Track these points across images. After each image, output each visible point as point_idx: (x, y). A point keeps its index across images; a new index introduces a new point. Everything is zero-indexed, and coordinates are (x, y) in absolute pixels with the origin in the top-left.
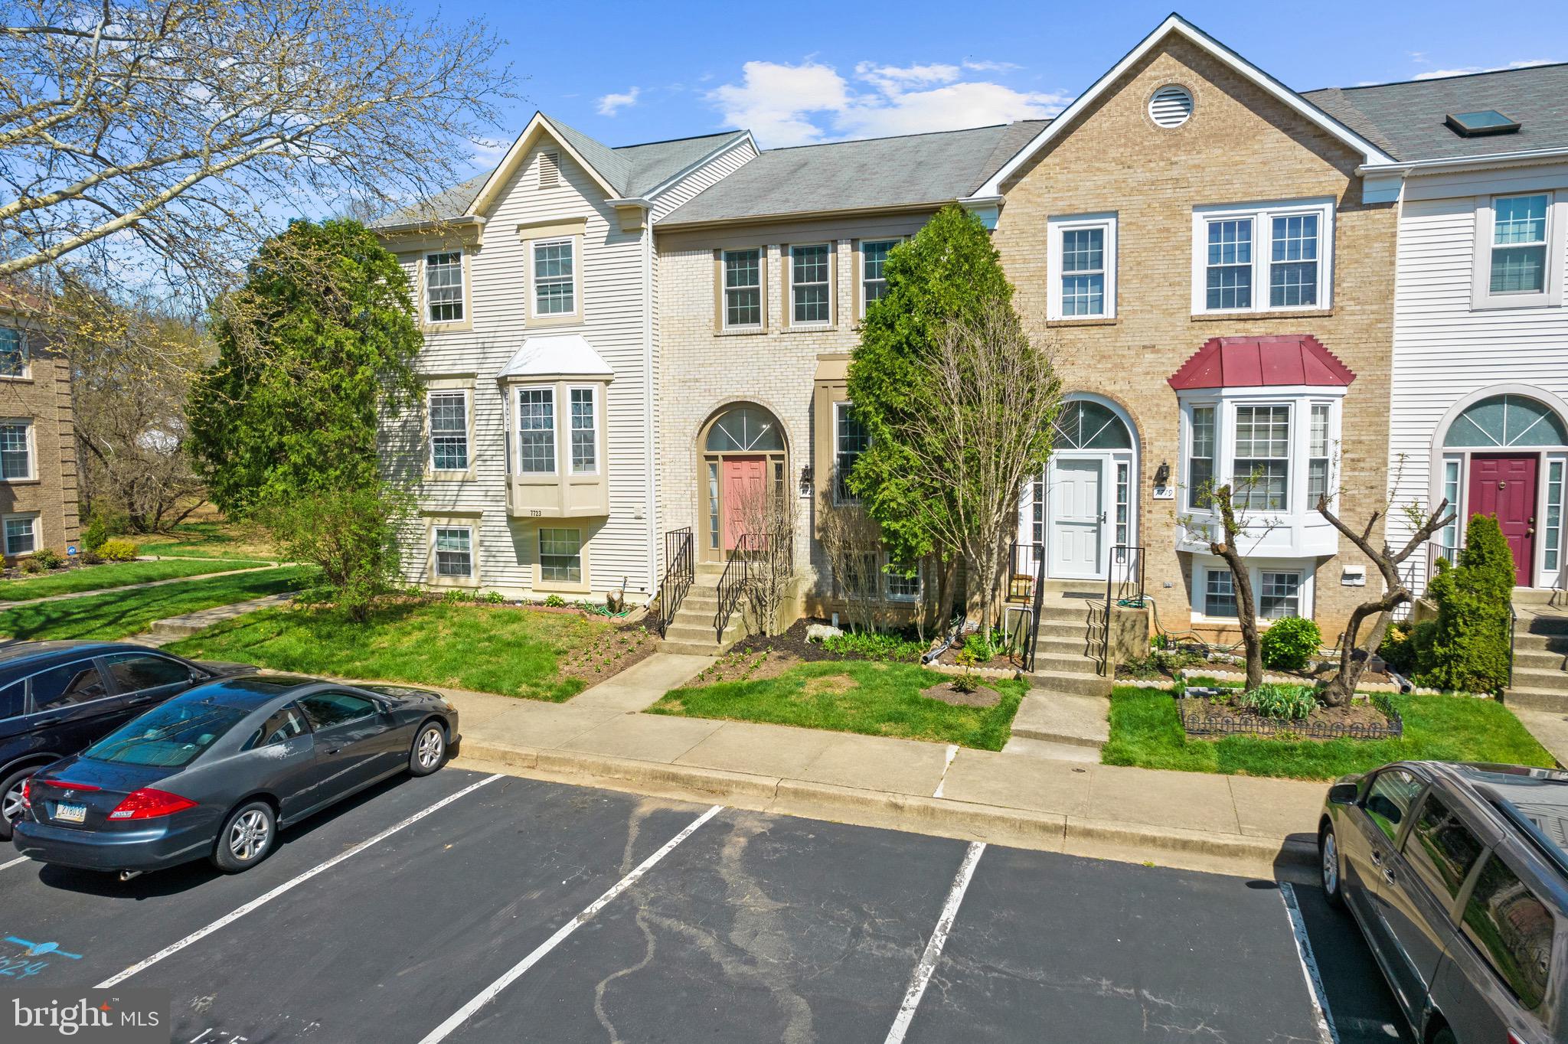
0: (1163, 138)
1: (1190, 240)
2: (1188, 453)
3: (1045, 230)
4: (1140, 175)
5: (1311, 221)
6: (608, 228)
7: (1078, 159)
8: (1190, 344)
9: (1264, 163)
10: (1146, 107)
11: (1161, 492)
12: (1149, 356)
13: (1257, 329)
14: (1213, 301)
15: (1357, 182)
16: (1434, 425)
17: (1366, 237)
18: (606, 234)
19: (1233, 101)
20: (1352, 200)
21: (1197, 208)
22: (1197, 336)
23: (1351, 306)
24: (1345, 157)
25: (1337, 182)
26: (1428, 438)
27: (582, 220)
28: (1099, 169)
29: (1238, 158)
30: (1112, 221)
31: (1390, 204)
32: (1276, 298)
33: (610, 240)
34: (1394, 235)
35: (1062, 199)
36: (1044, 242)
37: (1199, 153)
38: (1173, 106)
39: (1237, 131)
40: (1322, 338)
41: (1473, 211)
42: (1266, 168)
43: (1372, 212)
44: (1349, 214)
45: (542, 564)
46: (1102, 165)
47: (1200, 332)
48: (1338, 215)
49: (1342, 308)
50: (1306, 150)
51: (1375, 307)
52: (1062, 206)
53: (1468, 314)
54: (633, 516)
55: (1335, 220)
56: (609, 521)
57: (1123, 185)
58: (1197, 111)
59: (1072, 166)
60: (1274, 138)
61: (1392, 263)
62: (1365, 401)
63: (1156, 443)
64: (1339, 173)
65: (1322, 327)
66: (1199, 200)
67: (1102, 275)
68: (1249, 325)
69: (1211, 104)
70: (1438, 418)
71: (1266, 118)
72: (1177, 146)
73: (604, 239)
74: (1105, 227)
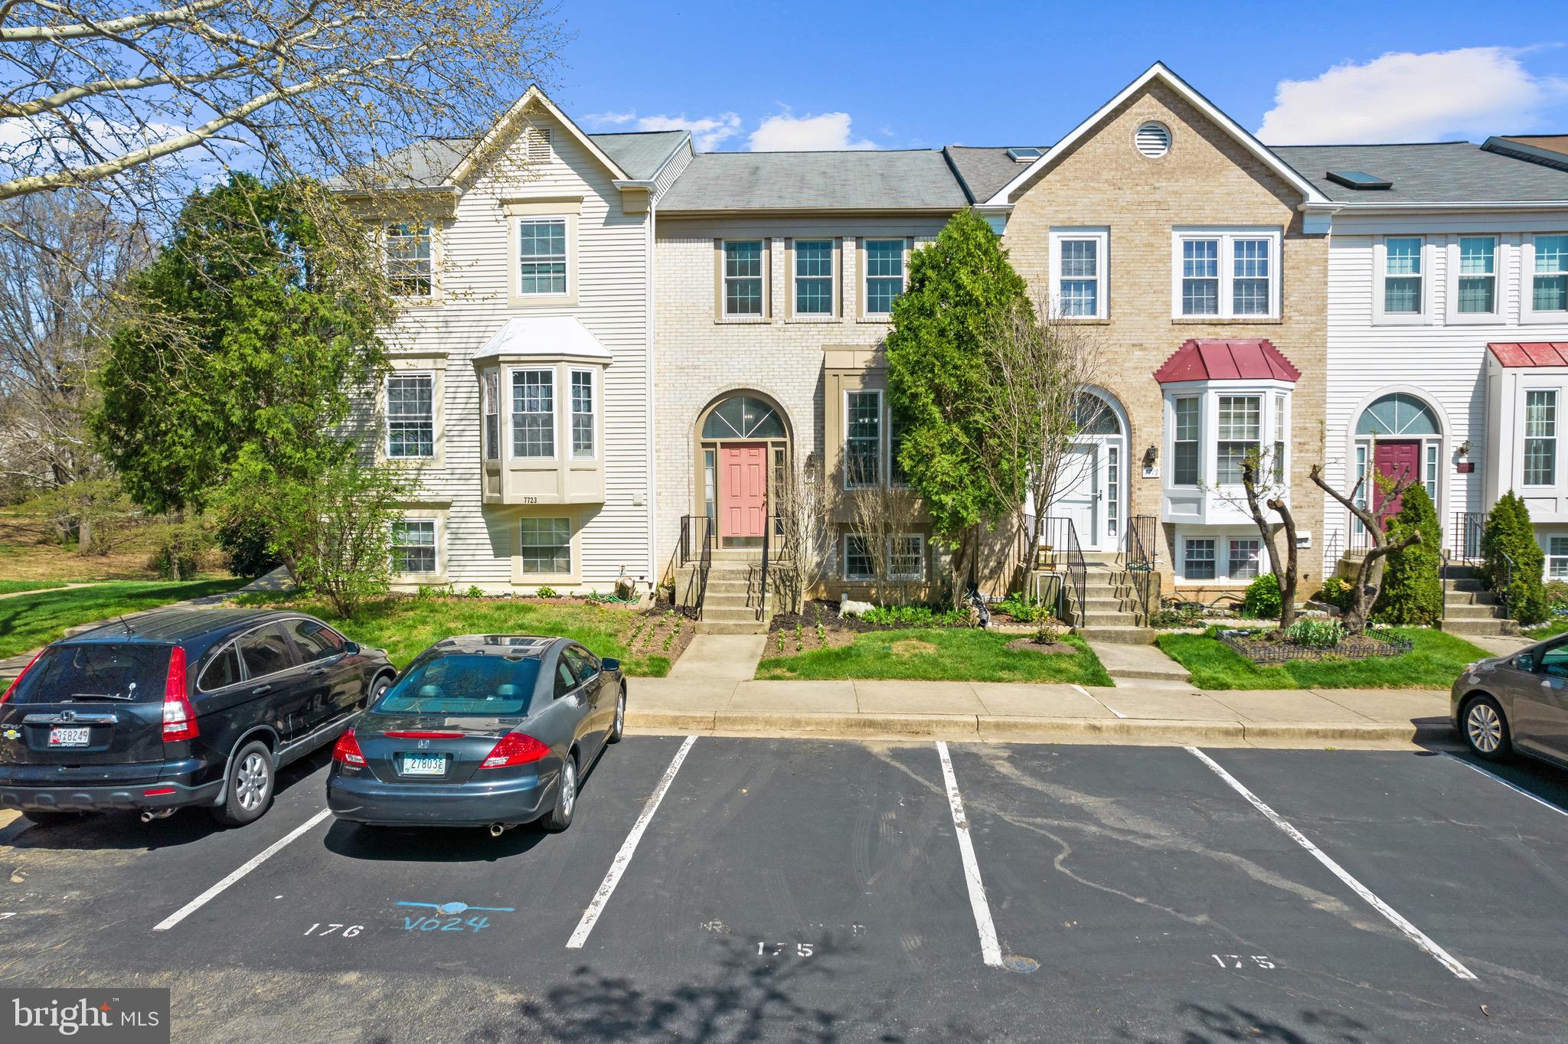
0: (1147, 166)
1: (1170, 254)
2: (1172, 438)
3: (1046, 239)
4: (1128, 196)
5: (1263, 246)
6: (607, 209)
7: (1076, 178)
8: (1171, 344)
9: (1228, 194)
10: (1133, 138)
11: (1149, 471)
12: (1138, 353)
13: (1225, 333)
14: (1187, 307)
15: (1299, 217)
16: (1348, 417)
17: (1306, 261)
18: (605, 215)
19: (1203, 141)
20: (1295, 230)
21: (1176, 228)
22: (1177, 337)
23: (1296, 317)
24: (1291, 196)
25: (1284, 214)
26: (1344, 428)
27: (579, 200)
28: (1094, 188)
29: (1207, 188)
30: (1104, 235)
31: (1323, 236)
32: (1237, 308)
33: (609, 221)
34: (1326, 260)
35: (1062, 212)
36: (1046, 249)
37: (1176, 181)
38: (1153, 139)
39: (1207, 165)
40: (1275, 342)
41: (1372, 246)
42: (1230, 199)
43: (1310, 240)
44: (1293, 241)
45: (524, 556)
46: (1096, 185)
47: (1179, 334)
48: (1285, 241)
49: (1290, 318)
50: (1260, 187)
51: (1314, 318)
52: (1061, 219)
53: (1370, 328)
54: (631, 503)
55: (1282, 245)
56: (604, 508)
57: (1115, 204)
58: (1175, 146)
59: (1071, 184)
60: (1236, 174)
61: (1326, 283)
62: (1309, 394)
63: (1145, 429)
64: (1285, 207)
65: (1275, 333)
66: (1177, 221)
67: (1095, 281)
68: (1219, 329)
69: (1186, 141)
70: (1351, 411)
71: (1229, 157)
72: (1159, 173)
73: (603, 221)
74: (1098, 239)
